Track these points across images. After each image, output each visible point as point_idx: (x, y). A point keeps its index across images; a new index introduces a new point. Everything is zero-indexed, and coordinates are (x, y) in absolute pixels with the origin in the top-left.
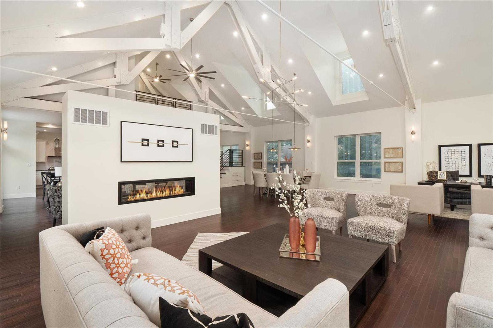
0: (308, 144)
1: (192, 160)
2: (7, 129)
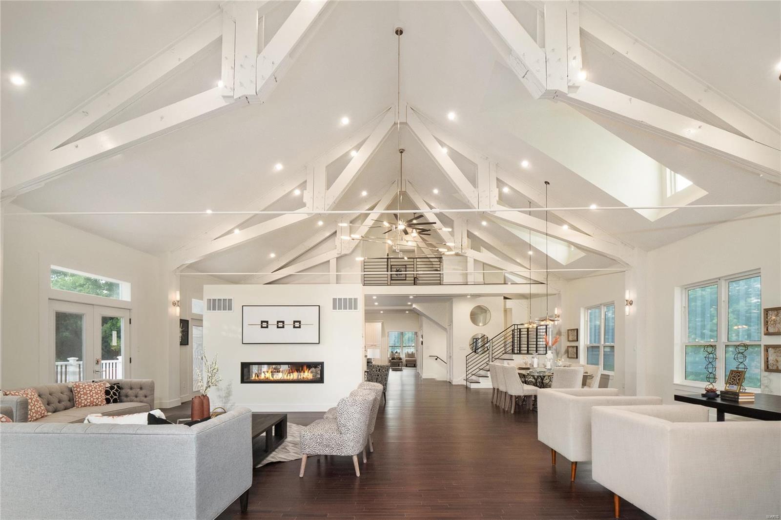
0: (628, 309)
1: (318, 342)
2: (178, 301)
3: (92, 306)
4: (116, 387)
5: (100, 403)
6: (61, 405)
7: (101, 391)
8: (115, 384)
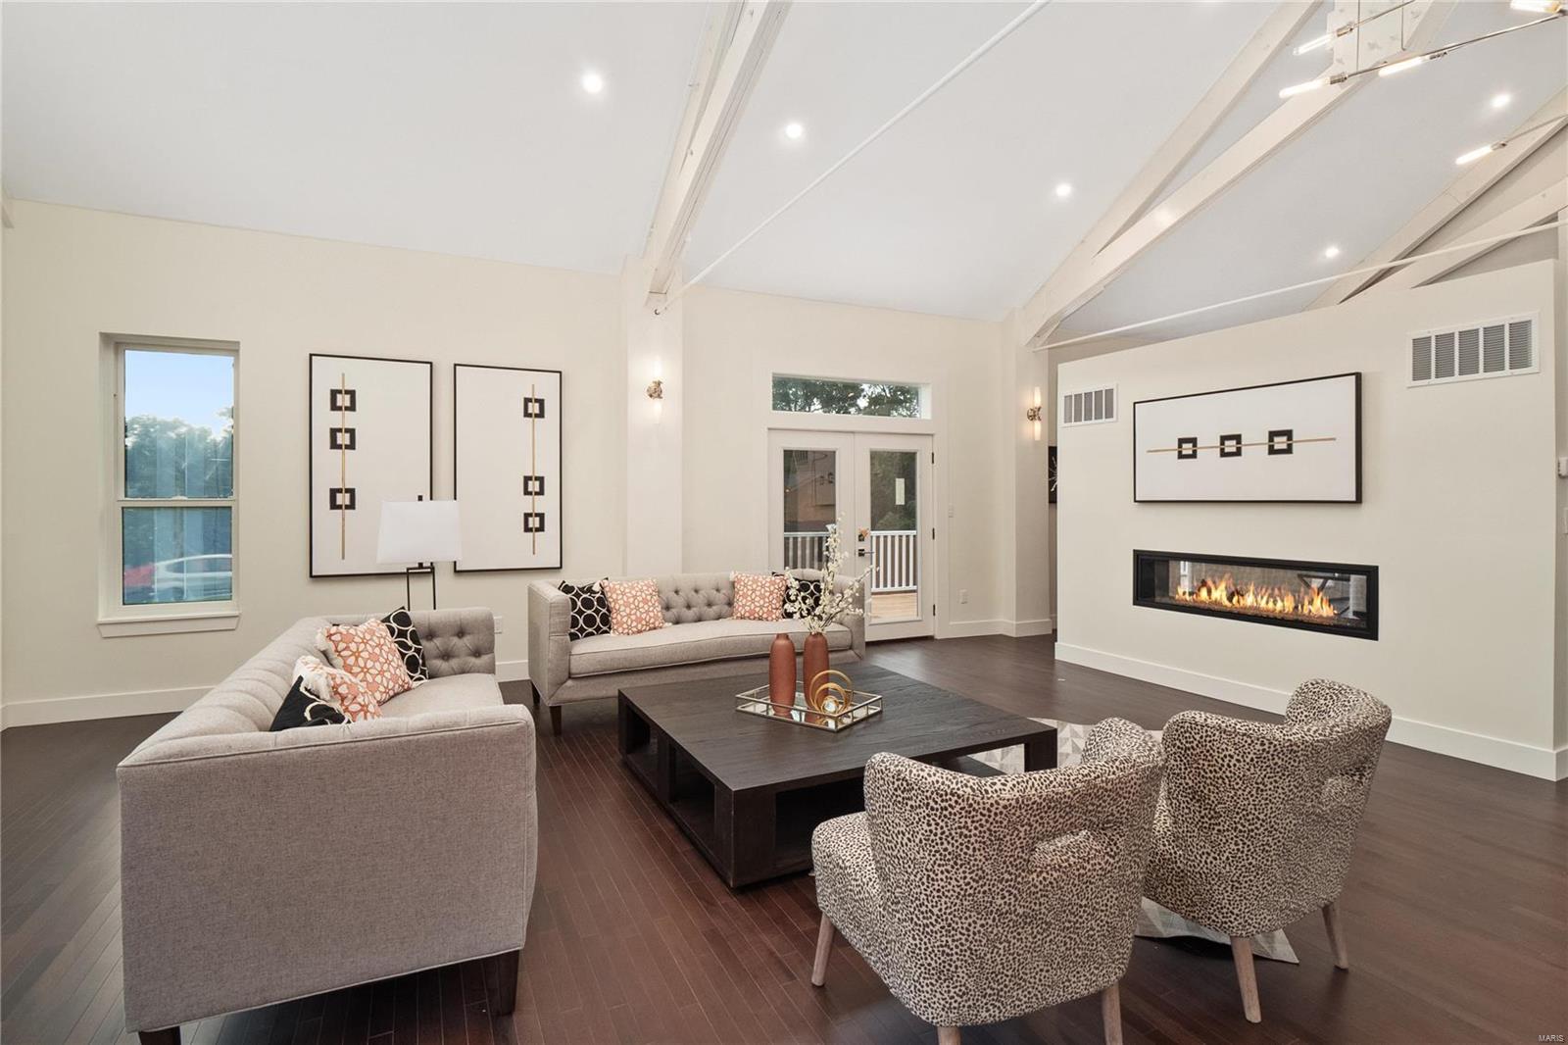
1: (1357, 500)
2: (1039, 409)
3: (852, 435)
4: (812, 587)
5: (765, 616)
6: (691, 614)
7: (771, 593)
8: (812, 582)
